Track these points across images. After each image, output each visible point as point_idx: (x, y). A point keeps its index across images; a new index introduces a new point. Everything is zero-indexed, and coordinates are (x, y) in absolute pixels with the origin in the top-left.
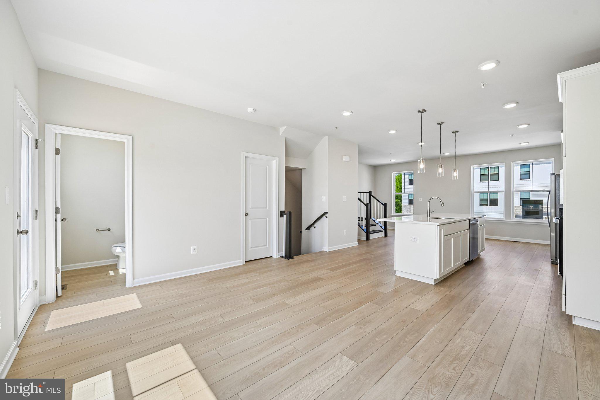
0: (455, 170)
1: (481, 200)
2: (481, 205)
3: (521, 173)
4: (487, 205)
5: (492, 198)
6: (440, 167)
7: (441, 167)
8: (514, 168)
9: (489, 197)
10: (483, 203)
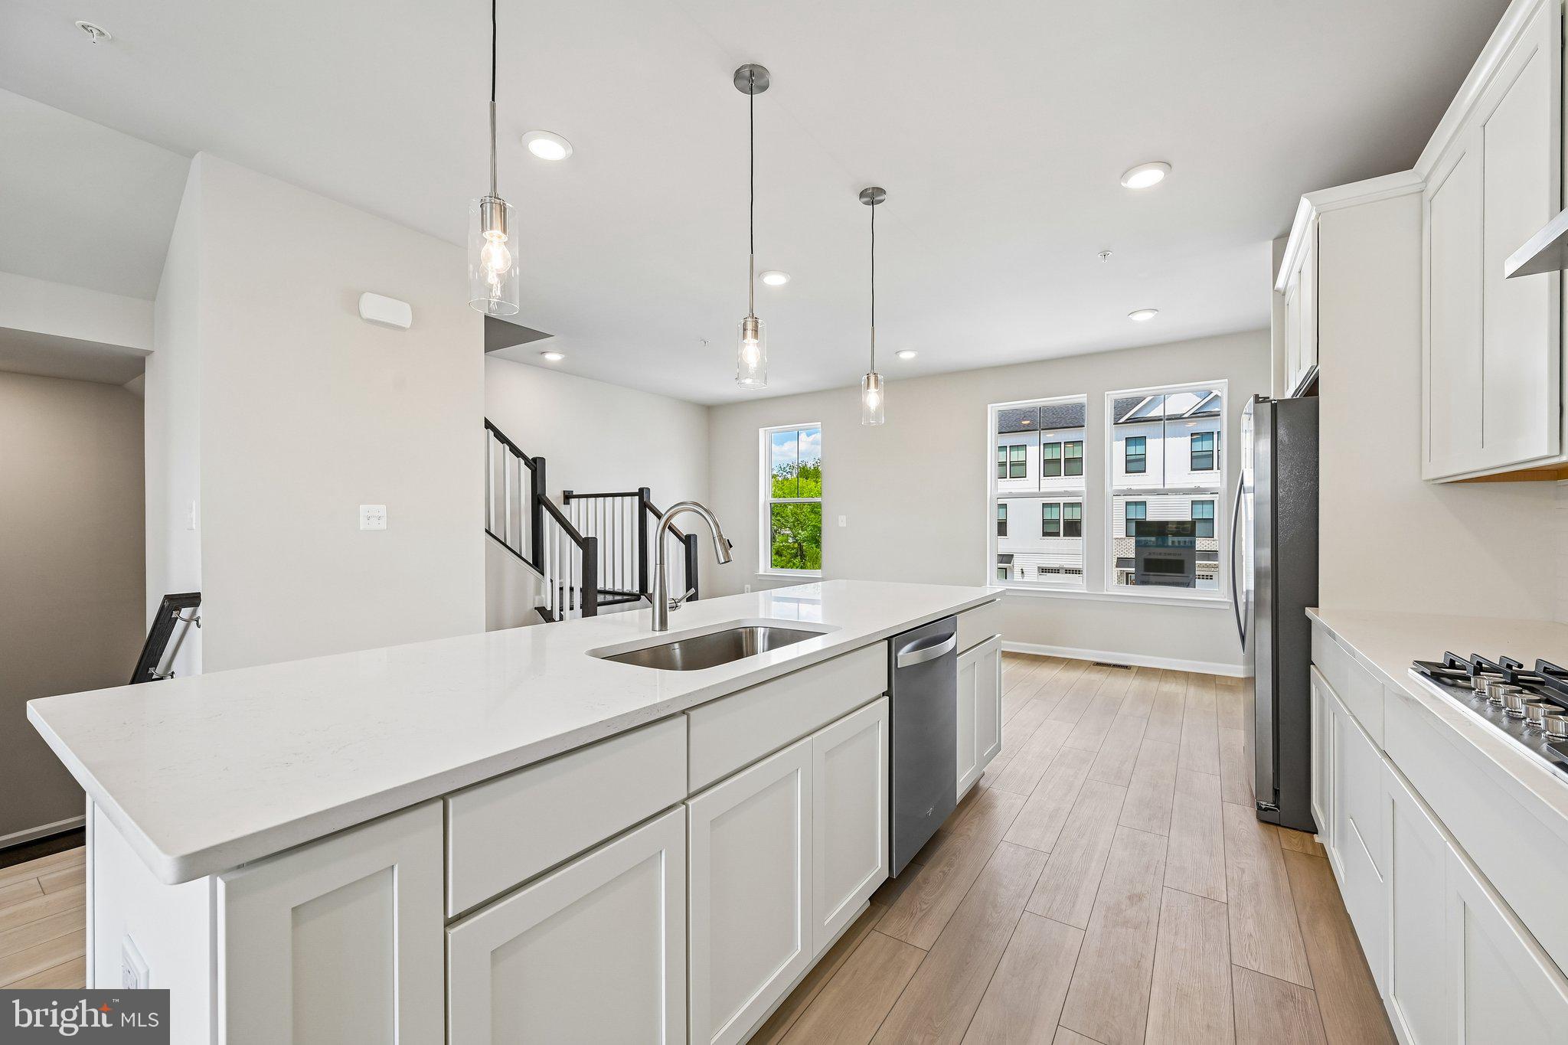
0: (872, 378)
1: (1045, 522)
2: (1045, 534)
3: (1129, 458)
4: (1057, 534)
5: (1068, 517)
6: (749, 333)
7: (756, 330)
8: (1111, 446)
9: (1064, 515)
10: (1049, 530)
